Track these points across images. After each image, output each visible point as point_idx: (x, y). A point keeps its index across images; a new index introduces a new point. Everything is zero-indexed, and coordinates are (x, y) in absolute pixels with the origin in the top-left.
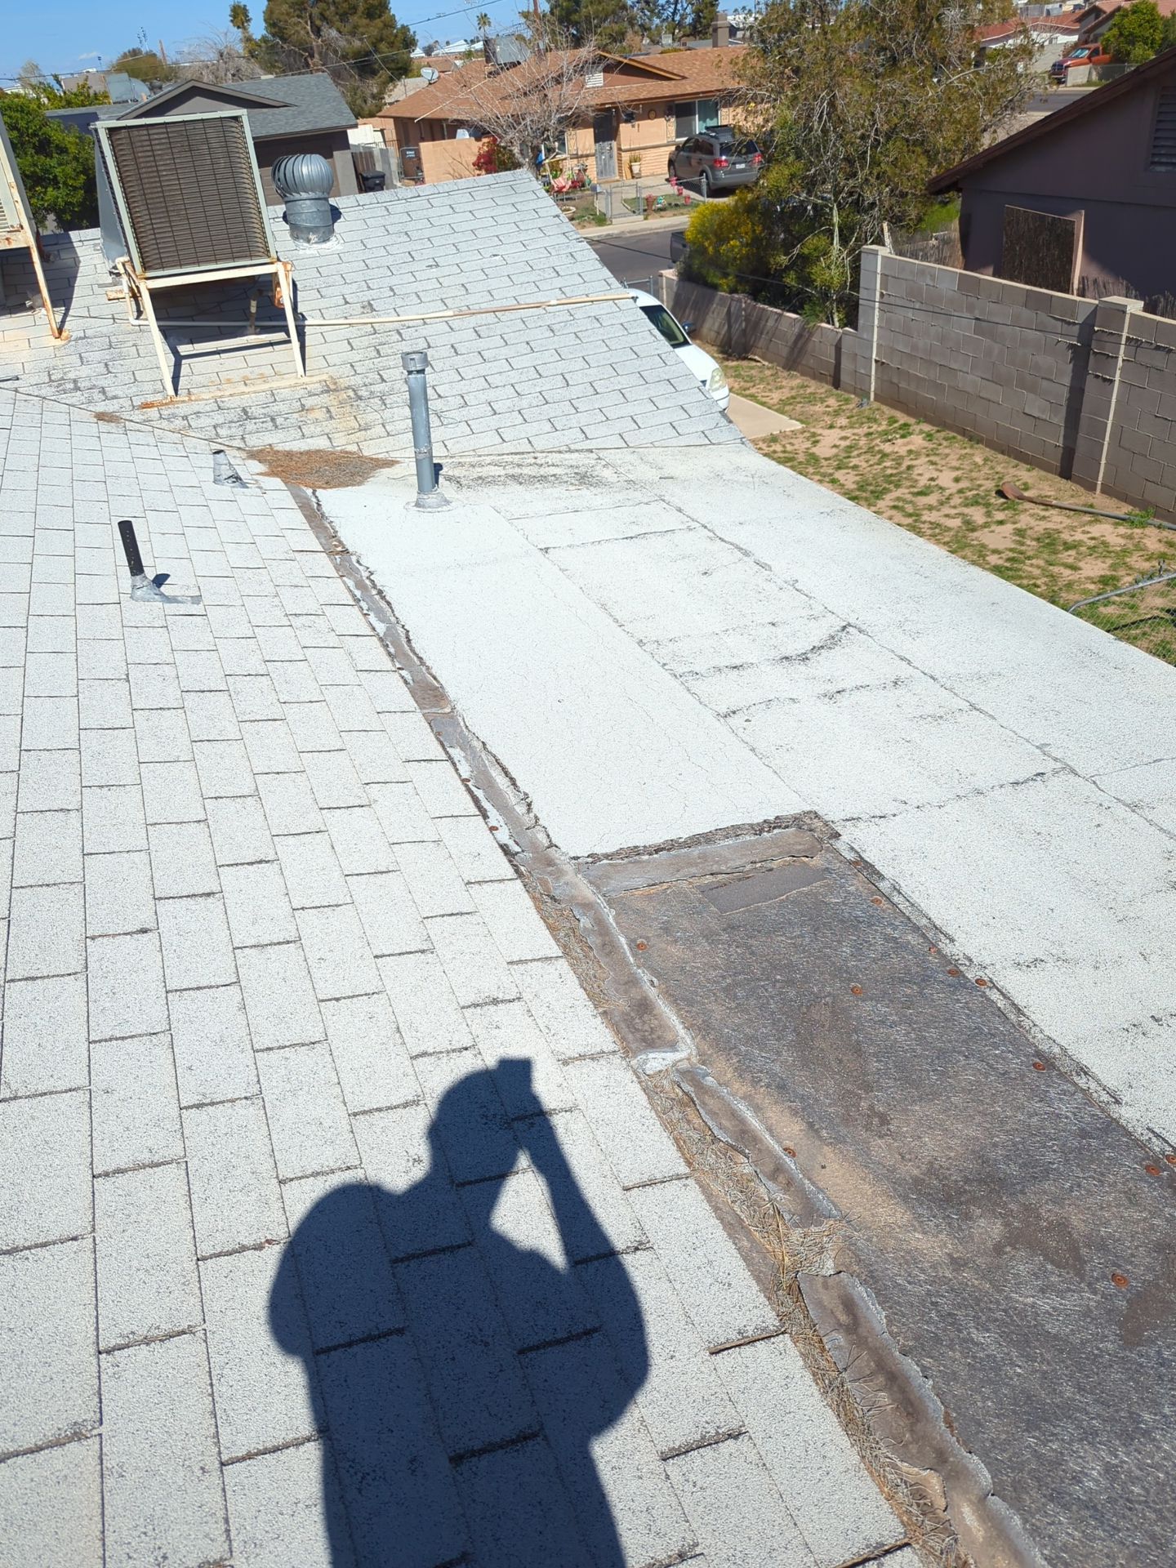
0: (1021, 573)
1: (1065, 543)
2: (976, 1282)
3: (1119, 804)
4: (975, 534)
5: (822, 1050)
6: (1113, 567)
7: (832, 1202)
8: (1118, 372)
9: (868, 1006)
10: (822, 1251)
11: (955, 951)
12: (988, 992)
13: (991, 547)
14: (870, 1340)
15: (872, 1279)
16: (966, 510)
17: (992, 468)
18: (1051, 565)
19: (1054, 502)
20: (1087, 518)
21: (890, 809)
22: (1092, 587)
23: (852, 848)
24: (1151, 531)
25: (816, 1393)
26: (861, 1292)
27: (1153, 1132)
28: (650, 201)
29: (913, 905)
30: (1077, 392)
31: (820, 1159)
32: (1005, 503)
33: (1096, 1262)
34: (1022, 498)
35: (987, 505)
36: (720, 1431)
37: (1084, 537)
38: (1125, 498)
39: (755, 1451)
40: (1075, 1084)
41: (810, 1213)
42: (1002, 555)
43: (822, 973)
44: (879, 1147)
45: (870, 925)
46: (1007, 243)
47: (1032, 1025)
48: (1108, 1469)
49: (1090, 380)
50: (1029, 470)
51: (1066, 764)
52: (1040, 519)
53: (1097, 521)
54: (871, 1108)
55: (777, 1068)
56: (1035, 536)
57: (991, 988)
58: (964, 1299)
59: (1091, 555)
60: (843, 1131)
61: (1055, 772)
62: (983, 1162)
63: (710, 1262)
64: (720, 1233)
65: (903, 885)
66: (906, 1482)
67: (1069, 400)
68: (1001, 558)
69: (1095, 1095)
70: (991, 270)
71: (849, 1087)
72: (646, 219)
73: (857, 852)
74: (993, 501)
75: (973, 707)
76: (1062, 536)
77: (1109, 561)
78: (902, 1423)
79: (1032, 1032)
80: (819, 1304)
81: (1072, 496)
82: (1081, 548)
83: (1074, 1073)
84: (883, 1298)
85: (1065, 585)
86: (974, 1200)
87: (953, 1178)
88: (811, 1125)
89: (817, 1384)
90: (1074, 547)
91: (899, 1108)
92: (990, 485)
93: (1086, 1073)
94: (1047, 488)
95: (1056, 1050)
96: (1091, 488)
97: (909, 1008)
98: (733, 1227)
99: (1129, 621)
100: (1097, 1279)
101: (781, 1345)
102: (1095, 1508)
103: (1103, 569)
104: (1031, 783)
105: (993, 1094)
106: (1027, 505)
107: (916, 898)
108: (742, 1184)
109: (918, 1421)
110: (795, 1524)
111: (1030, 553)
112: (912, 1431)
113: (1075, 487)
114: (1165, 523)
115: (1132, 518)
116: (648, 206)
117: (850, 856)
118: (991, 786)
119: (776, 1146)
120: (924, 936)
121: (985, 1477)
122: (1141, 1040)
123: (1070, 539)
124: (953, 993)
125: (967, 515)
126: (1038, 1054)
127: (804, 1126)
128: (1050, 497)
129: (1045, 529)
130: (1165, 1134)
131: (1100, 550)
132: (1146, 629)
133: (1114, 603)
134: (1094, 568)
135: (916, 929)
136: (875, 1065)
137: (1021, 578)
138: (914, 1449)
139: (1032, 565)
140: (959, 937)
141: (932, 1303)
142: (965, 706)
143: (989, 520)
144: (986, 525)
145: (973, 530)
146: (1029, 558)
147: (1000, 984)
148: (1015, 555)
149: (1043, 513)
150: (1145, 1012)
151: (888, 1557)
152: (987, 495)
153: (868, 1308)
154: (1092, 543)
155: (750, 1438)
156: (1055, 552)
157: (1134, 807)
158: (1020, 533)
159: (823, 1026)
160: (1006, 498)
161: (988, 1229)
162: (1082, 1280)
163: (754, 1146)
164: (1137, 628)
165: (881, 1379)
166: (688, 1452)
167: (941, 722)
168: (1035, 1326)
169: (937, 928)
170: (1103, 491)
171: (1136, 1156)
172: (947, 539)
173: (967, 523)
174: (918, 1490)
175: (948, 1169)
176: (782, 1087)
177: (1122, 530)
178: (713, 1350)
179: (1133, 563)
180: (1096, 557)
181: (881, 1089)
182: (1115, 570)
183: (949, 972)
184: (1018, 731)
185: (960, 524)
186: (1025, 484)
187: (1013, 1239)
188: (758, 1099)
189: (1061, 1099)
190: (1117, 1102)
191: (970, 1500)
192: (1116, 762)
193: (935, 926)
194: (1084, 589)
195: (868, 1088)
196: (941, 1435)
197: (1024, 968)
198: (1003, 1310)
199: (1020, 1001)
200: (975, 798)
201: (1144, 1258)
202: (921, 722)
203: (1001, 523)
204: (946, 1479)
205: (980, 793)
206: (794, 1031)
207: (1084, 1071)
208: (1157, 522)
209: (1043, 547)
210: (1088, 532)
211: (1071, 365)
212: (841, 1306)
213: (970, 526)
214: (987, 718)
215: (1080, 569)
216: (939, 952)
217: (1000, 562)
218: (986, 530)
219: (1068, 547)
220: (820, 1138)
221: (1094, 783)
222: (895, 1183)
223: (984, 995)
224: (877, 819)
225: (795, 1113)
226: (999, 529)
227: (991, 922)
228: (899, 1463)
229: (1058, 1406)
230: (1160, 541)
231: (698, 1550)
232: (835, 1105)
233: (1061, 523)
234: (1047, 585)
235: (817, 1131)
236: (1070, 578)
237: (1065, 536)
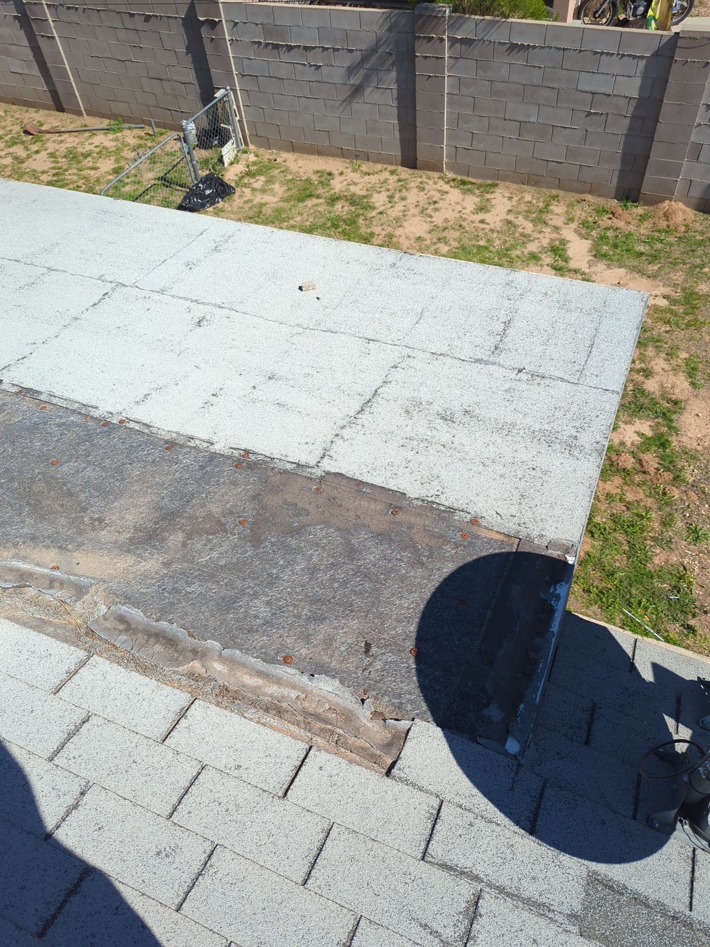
0: (66, 182)
1: (82, 154)
2: (180, 566)
3: (154, 293)
4: (25, 165)
5: (49, 505)
6: (117, 161)
7: (91, 578)
8: (54, 30)
9: (65, 468)
10: (96, 603)
11: (101, 413)
12: (128, 425)
13: (39, 170)
14: (139, 627)
15: (128, 599)
16: (11, 150)
17: (12, 116)
18: (81, 171)
19: (63, 129)
20: (87, 134)
21: (26, 352)
22: (111, 177)
23: (13, 385)
24: (126, 132)
25: (123, 670)
26: (125, 609)
27: (233, 448)
29: (66, 400)
30: (36, 50)
31: (74, 561)
32: (33, 138)
33: (230, 521)
34: (41, 132)
35: (23, 143)
36: (77, 724)
37: (91, 147)
38: (102, 116)
39: (101, 718)
40: (189, 447)
41: (80, 591)
42: (49, 173)
43: (29, 464)
44: (105, 535)
45: (45, 423)
47: (157, 429)
48: (269, 603)
49: (39, 38)
50: (37, 112)
51: (117, 282)
52: (60, 143)
53: (94, 134)
54: (91, 518)
55: (26, 530)
56: (62, 155)
57: (128, 422)
58: (177, 577)
59: (100, 157)
60: (80, 539)
61: (114, 289)
62: (161, 510)
63: (33, 652)
64: (33, 634)
65: (53, 390)
66: (183, 675)
67: (34, 56)
68: (49, 175)
69: (201, 446)
71: (73, 515)
73: (17, 385)
74: (24, 139)
75: (50, 269)
76: (78, 150)
77: (113, 158)
78: (171, 652)
79: (159, 433)
80: (107, 629)
81: (72, 123)
82: (93, 155)
83: (187, 442)
84: (136, 604)
85: (96, 182)
86: (163, 530)
87: (149, 526)
88: (60, 548)
89: (121, 665)
90: (89, 155)
91: (106, 510)
92: (17, 128)
93: (192, 439)
94: (53, 121)
95: (174, 435)
96: (79, 114)
97: (89, 456)
98: (39, 626)
99: (140, 192)
100: (234, 528)
101: (93, 662)
102: (268, 622)
103: (112, 164)
104: (103, 301)
105: (152, 474)
106: (48, 136)
107: (66, 395)
108: (34, 602)
109: (177, 645)
110: (137, 733)
111: (65, 167)
112: (177, 651)
113: (70, 116)
114: (132, 125)
115: (112, 127)
117: (14, 390)
118: (81, 312)
119: (45, 570)
120: (80, 413)
121: (217, 645)
122: (211, 408)
123: (84, 151)
124: (109, 435)
125: (13, 153)
126: (166, 442)
127: (57, 550)
128: (58, 126)
129: (66, 149)
130: (237, 446)
131: (104, 153)
132: (152, 194)
133: (127, 184)
134: (106, 165)
135: (74, 412)
136: (82, 496)
137: (67, 184)
138: (181, 658)
139: (70, 174)
140: (101, 405)
141: (163, 590)
142: (45, 271)
143: (29, 152)
144: (29, 156)
145: (22, 162)
146: (66, 170)
147: (132, 418)
148: (57, 171)
149: (60, 139)
150: (208, 394)
151: (188, 711)
152: (19, 136)
153: (131, 614)
154: (98, 150)
155: (96, 715)
156: (79, 162)
157: (162, 292)
158: (52, 155)
159: (43, 492)
160: (32, 134)
161: (176, 538)
162: (227, 533)
163: (32, 578)
164: (147, 194)
165: (152, 640)
166: (63, 746)
167: (35, 286)
168: (214, 567)
169: (85, 406)
170: (88, 115)
171: (229, 464)
172: (8, 173)
173: (16, 158)
174: (190, 674)
175: (145, 524)
176: (33, 538)
177: (110, 136)
178: (54, 692)
179: (126, 155)
180: (104, 158)
181: (92, 506)
182: (118, 163)
183: (103, 425)
184: (83, 274)
185: (12, 161)
186: (39, 122)
187: (189, 536)
188: (22, 553)
189: (185, 458)
190: (212, 444)
191: (216, 660)
192: (143, 270)
193: (84, 405)
194: (107, 180)
195: (85, 510)
196: (190, 643)
197: (141, 403)
198: (198, 570)
199: (147, 421)
200: (75, 323)
201: (249, 506)
202: (22, 291)
203: (37, 152)
204: (201, 659)
205: (76, 319)
206: (27, 505)
207: (191, 438)
208: (127, 125)
209: (70, 160)
210: (92, 143)
211: (23, 31)
212: (118, 623)
213: (19, 160)
214: (62, 273)
215: (99, 168)
216: (92, 417)
217: (50, 178)
218: (30, 160)
219: (85, 156)
220: (69, 550)
221: (137, 287)
222: (120, 547)
223: (126, 428)
224: (21, 360)
225: (48, 547)
226: (38, 156)
227: (114, 387)
228: (177, 669)
229: (237, 593)
230: (134, 137)
231: (90, 784)
232: (70, 529)
233: (74, 142)
234: (85, 184)
235: (65, 548)
236: (96, 176)
237: (80, 150)
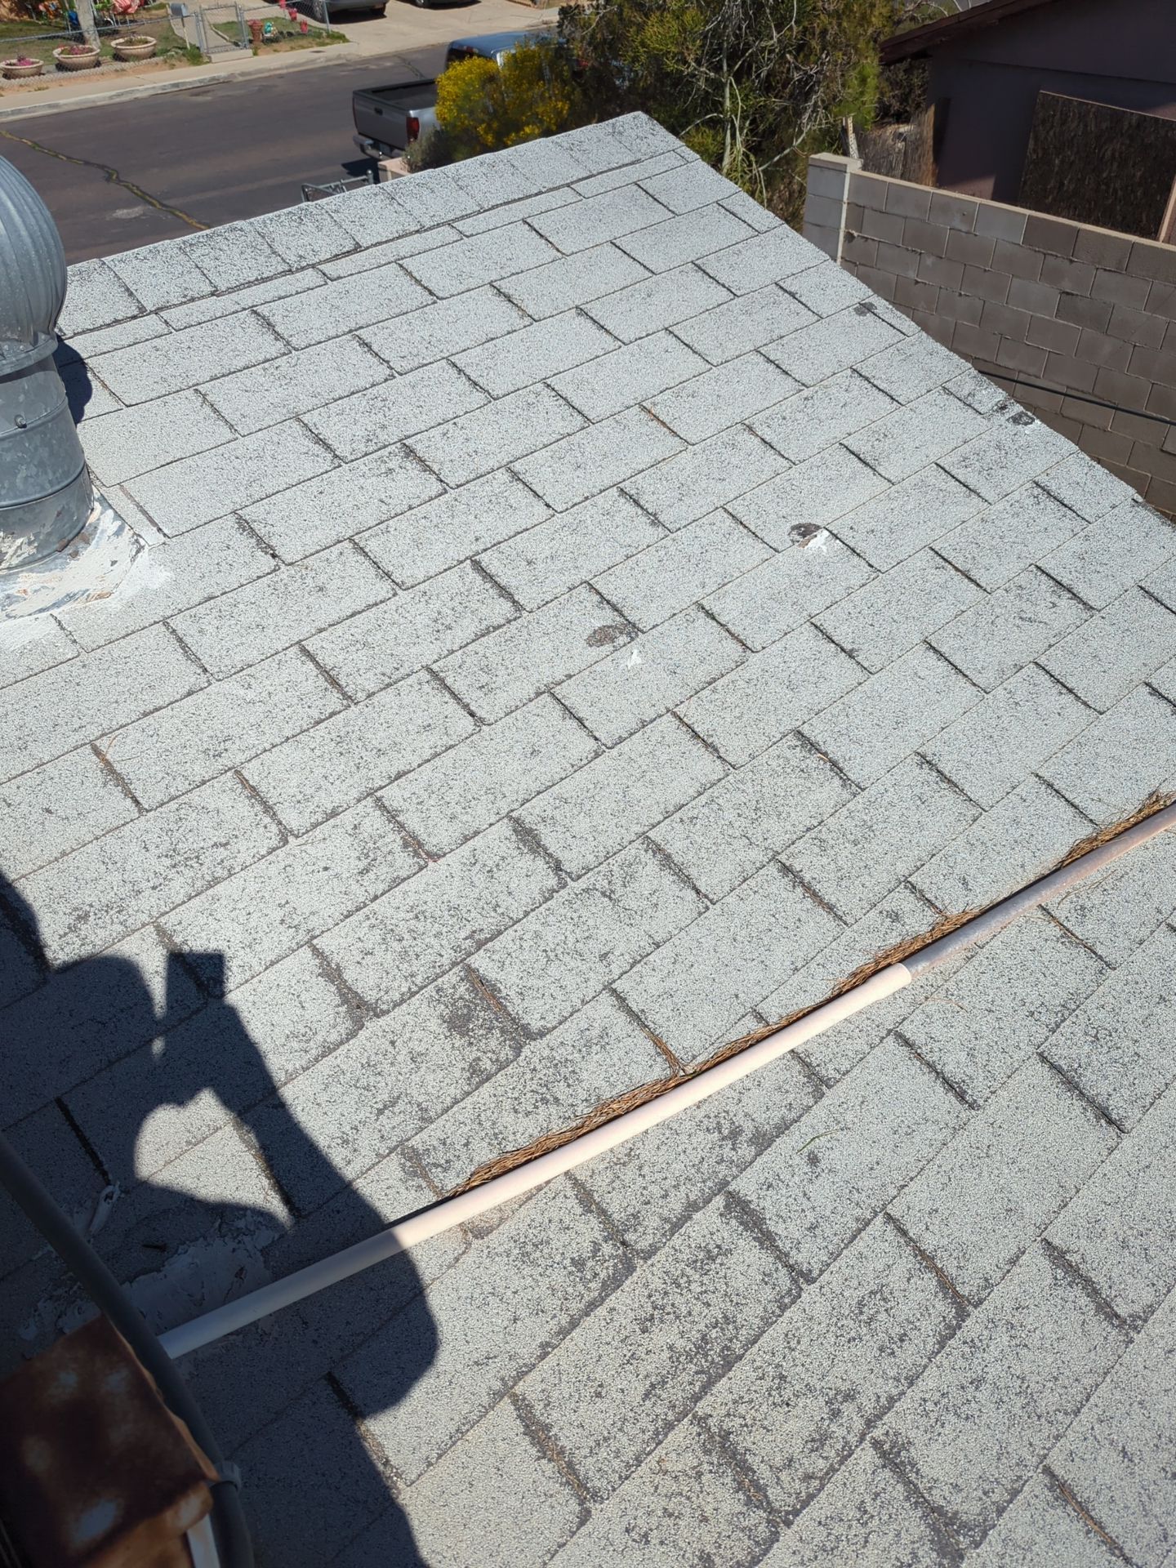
28: (255, 28)
46: (1035, 151)
70: (988, 185)
72: (255, 54)
116: (256, 37)
